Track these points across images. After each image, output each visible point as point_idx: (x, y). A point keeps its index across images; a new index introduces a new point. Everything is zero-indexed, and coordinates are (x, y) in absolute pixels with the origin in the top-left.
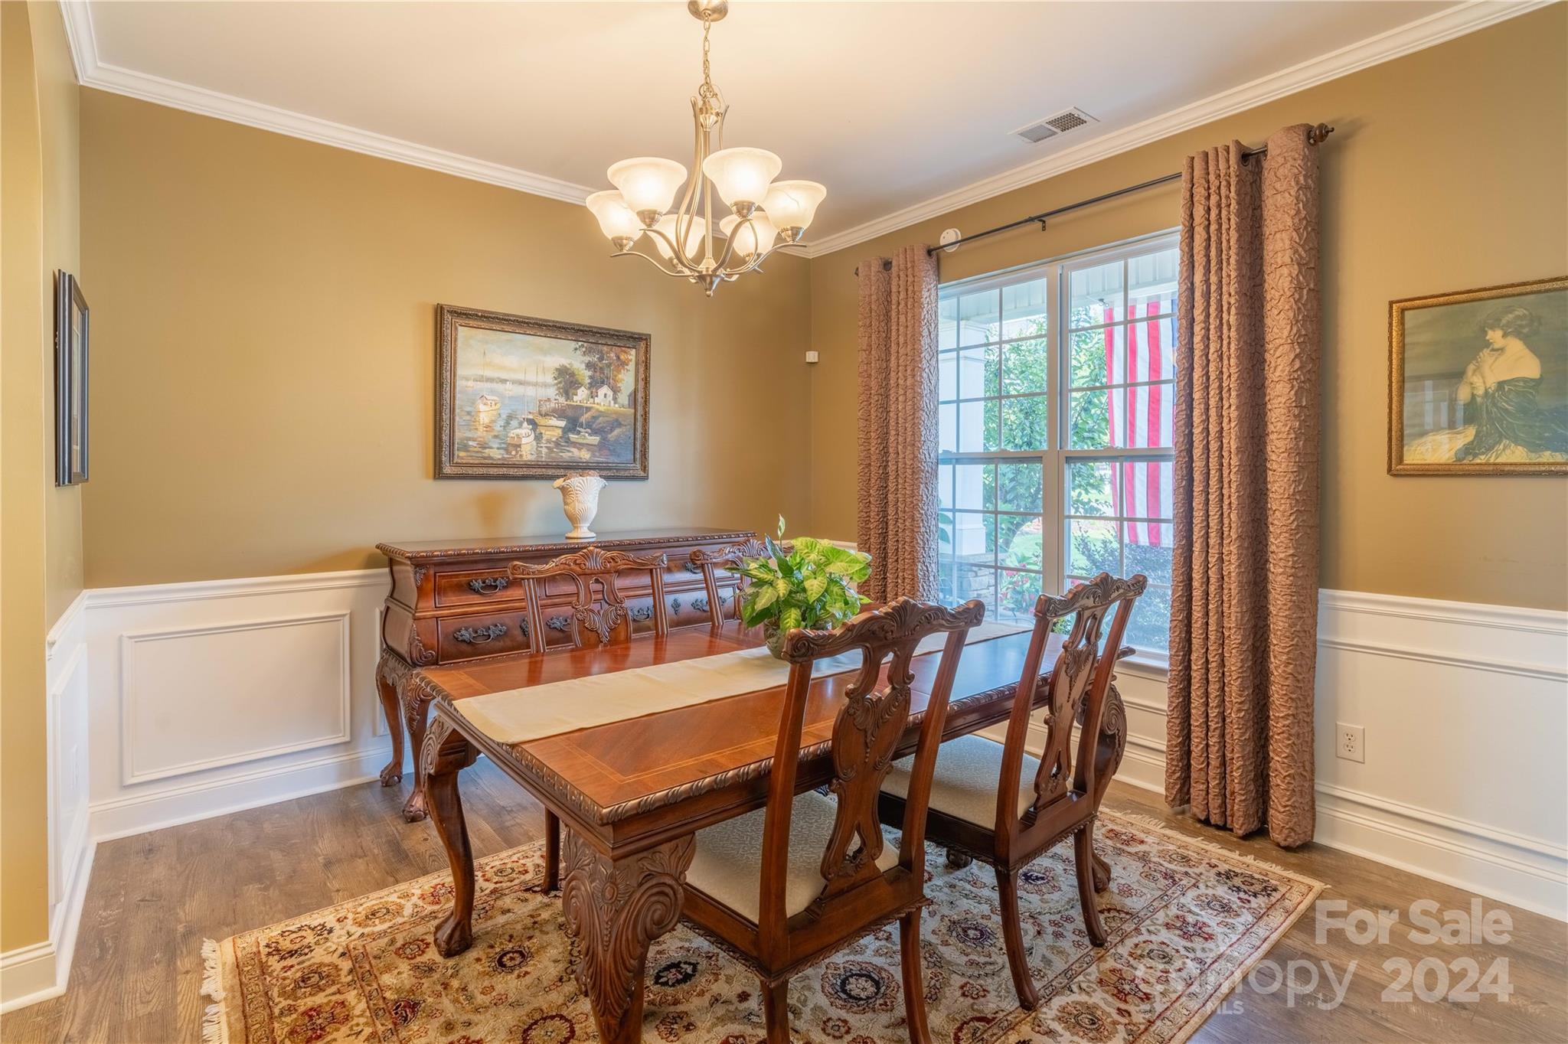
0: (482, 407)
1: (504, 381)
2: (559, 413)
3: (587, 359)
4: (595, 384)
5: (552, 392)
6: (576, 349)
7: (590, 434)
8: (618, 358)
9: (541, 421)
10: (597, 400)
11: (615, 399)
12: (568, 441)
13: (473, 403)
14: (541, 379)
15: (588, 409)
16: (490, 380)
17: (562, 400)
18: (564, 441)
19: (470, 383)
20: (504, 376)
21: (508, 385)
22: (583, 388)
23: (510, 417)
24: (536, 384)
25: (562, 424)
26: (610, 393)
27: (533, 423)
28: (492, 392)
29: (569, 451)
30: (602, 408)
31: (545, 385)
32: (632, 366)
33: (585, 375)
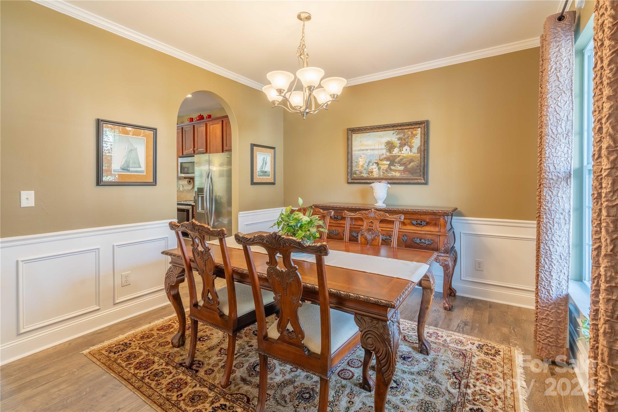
0: (360, 160)
1: (367, 150)
2: (387, 159)
3: (398, 136)
4: (402, 146)
5: (384, 151)
6: (393, 133)
7: (399, 166)
8: (412, 133)
9: (380, 162)
10: (402, 152)
11: (411, 151)
12: (391, 170)
13: (358, 158)
14: (380, 147)
15: (399, 156)
16: (363, 150)
17: (388, 154)
18: (389, 169)
19: (357, 152)
20: (367, 148)
21: (369, 151)
22: (396, 148)
23: (369, 162)
24: (378, 149)
25: (388, 163)
26: (408, 149)
27: (377, 164)
28: (364, 154)
29: (391, 173)
30: (405, 155)
31: (382, 149)
32: (419, 136)
33: (397, 143)
